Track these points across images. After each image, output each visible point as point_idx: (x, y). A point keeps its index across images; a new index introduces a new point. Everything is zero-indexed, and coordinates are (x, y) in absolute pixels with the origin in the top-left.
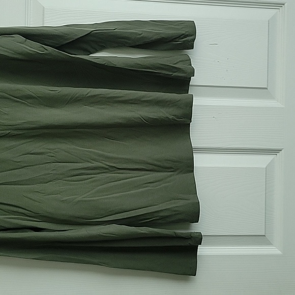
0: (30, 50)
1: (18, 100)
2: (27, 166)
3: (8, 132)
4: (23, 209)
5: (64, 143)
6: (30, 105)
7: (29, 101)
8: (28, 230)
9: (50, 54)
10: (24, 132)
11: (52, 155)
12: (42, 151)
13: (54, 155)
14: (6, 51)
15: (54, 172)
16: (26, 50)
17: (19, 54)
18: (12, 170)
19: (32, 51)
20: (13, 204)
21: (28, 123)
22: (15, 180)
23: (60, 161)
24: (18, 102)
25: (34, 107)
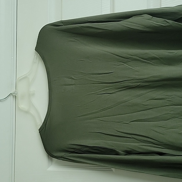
0: (156, 24)
1: (146, 61)
2: (152, 108)
3: (138, 84)
4: (151, 139)
5: (178, 91)
6: (154, 64)
7: (153, 61)
8: (155, 154)
9: (170, 26)
10: (150, 83)
11: (170, 100)
12: (163, 97)
13: (172, 100)
14: (139, 27)
15: (172, 112)
16: (153, 24)
17: (148, 27)
18: (141, 111)
19: (157, 24)
20: (144, 135)
21: (154, 77)
22: (144, 118)
23: (176, 104)
24: (145, 62)
25: (157, 66)
